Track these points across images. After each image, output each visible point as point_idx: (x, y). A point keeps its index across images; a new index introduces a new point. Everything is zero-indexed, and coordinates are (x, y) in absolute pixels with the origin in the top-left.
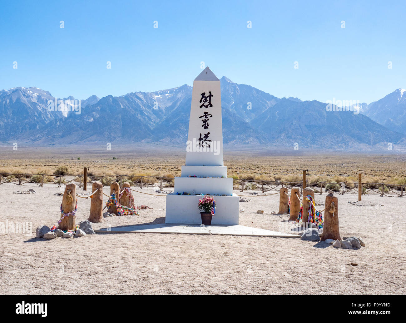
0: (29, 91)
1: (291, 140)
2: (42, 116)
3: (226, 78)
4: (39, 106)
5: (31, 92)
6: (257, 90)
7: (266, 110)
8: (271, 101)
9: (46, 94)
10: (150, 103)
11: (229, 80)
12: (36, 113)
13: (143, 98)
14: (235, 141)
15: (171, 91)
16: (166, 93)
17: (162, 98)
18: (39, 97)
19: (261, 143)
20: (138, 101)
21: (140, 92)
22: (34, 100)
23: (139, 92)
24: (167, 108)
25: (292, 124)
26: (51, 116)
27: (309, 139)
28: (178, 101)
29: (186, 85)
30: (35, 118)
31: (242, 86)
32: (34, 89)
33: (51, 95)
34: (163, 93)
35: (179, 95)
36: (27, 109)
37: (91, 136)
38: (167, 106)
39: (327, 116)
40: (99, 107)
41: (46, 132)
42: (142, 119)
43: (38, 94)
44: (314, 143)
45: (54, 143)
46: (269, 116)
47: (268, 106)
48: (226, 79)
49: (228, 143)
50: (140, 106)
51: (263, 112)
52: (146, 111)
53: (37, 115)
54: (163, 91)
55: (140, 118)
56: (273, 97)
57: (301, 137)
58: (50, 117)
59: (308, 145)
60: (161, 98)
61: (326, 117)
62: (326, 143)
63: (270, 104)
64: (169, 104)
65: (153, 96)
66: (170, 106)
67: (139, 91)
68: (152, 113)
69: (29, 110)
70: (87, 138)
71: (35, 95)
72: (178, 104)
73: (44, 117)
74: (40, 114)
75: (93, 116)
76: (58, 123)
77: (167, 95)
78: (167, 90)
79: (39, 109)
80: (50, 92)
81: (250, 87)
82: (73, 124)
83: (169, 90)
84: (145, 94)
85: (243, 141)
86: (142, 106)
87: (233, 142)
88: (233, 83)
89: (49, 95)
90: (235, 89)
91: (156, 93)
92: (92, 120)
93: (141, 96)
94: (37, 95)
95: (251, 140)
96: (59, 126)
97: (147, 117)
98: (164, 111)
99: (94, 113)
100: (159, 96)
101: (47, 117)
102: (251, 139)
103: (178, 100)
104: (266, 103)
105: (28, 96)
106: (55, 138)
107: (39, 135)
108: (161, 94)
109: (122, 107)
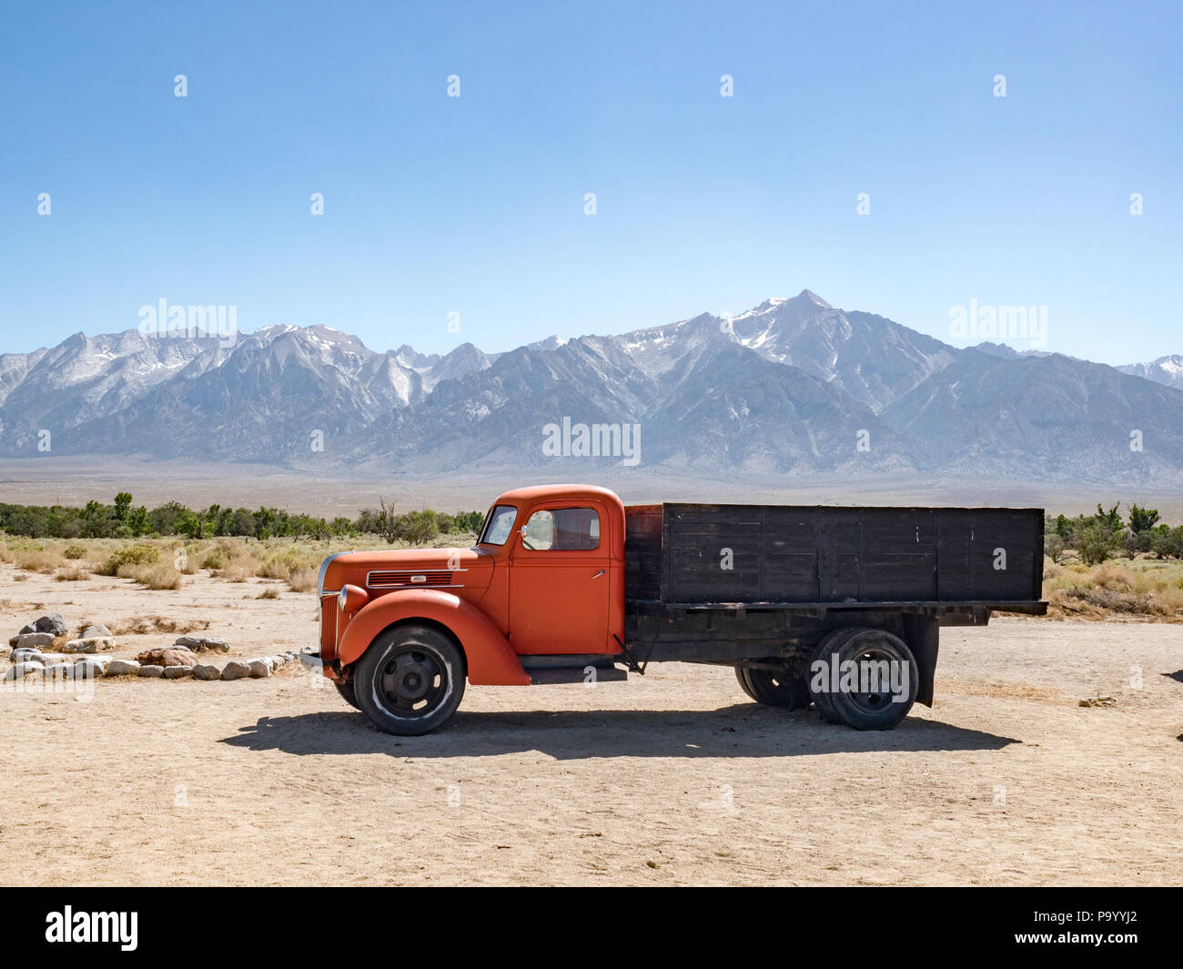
0: (311, 336)
1: (996, 461)
2: (353, 401)
3: (811, 293)
4: (342, 374)
5: (315, 338)
6: (899, 328)
7: (922, 379)
8: (935, 355)
9: (350, 342)
10: (618, 363)
11: (819, 299)
12: (337, 392)
13: (601, 351)
14: (852, 463)
15: (668, 331)
16: (655, 337)
17: (647, 350)
18: (336, 352)
19: (919, 469)
20: (591, 360)
21: (593, 336)
22: (328, 360)
23: (589, 337)
24: (663, 378)
25: (997, 418)
26: (371, 399)
27: (1043, 458)
28: (689, 357)
29: (706, 315)
30: (338, 406)
31: (856, 317)
32: (319, 330)
33: (362, 345)
34: (649, 335)
35: (692, 343)
36: (316, 383)
37: (491, 451)
38: (664, 372)
39: (1089, 398)
40: (497, 378)
41: (374, 440)
42: (605, 408)
43: (333, 343)
44: (1056, 469)
45: (401, 469)
46: (932, 397)
47: (928, 369)
48: (812, 299)
49: (836, 468)
50: (595, 374)
51: (916, 385)
52: (612, 386)
53: (341, 398)
54: (646, 332)
55: (600, 404)
56: (940, 345)
57: (1022, 453)
58: (368, 402)
59: (1041, 474)
60: (643, 349)
61: (1087, 400)
62: (1088, 469)
63: (932, 362)
64: (669, 366)
65: (623, 345)
66: (670, 373)
67: (589, 335)
68: (626, 389)
69: (321, 386)
70: (480, 456)
71: (326, 346)
72: (691, 365)
73: (357, 404)
74: (347, 395)
75: (485, 401)
76: (401, 419)
77: (658, 341)
78: (658, 329)
79: (342, 381)
80: (359, 337)
81: (877, 317)
82: (441, 420)
83: (662, 328)
84: (606, 341)
85: (872, 464)
86: (600, 374)
87: (847, 465)
88: (831, 309)
89: (359, 346)
90: (840, 325)
91: (630, 338)
92: (484, 411)
93: (595, 347)
94: (331, 347)
95: (895, 461)
96: (403, 426)
97: (616, 403)
98: (657, 386)
99: (489, 393)
100: (637, 346)
101: (364, 403)
102: (894, 458)
103: (689, 354)
104: (923, 361)
105: (313, 351)
106: (403, 456)
107: (358, 450)
108: (641, 338)
109: (555, 377)
